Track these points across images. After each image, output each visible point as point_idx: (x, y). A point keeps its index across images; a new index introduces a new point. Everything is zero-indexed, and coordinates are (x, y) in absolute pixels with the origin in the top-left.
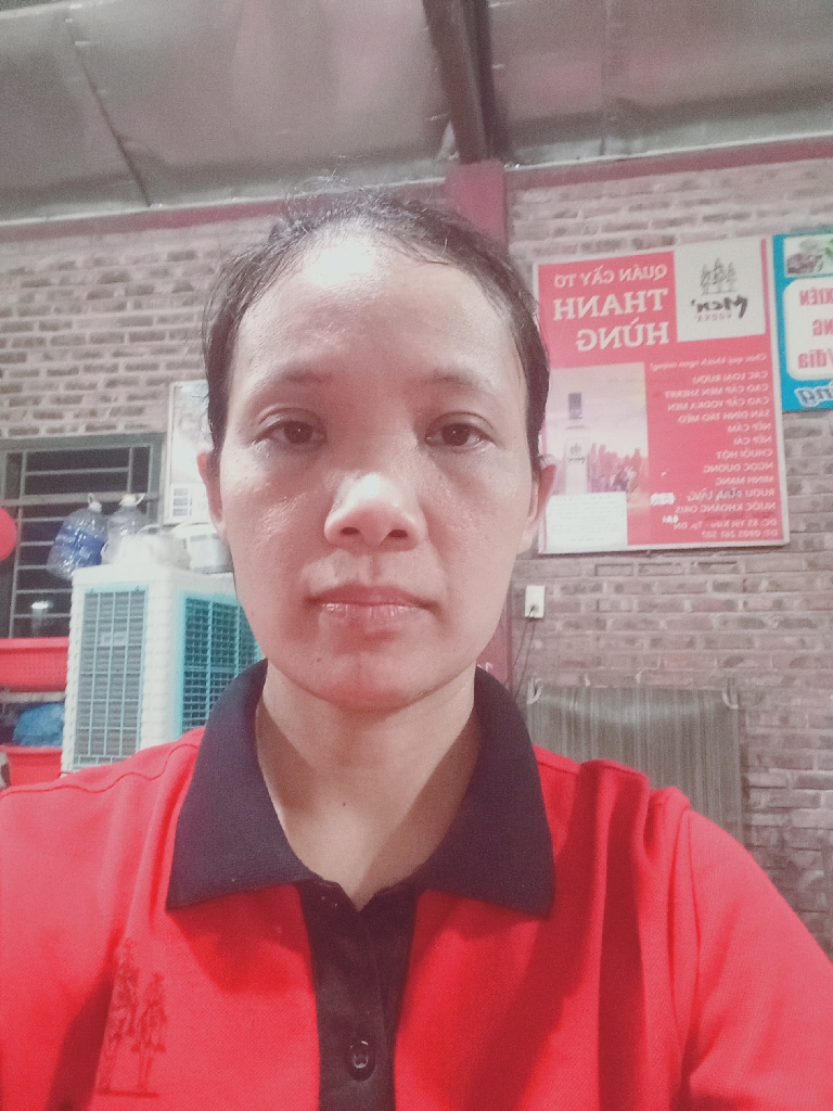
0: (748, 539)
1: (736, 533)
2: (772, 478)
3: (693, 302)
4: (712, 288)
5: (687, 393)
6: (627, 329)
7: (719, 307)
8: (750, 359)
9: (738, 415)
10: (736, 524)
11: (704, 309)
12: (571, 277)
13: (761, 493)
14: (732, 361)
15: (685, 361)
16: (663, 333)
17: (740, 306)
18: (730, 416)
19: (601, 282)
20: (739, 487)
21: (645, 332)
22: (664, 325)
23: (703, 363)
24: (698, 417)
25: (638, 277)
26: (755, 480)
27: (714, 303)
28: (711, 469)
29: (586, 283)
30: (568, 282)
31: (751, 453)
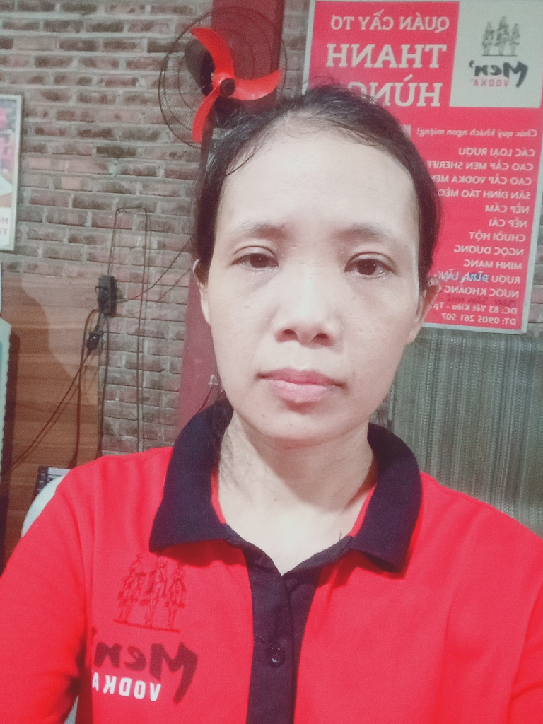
0: (488, 325)
1: (476, 318)
2: (520, 265)
3: (471, 63)
4: (494, 50)
5: (450, 165)
6: (399, 86)
7: (497, 72)
8: (520, 134)
9: (498, 194)
10: (477, 308)
11: (481, 74)
12: (349, 19)
13: (507, 279)
14: (501, 134)
15: (453, 129)
16: (436, 95)
17: (519, 74)
18: (489, 194)
19: (379, 28)
20: (486, 271)
21: (418, 90)
22: (438, 86)
23: (471, 134)
24: (457, 191)
25: (418, 27)
26: (503, 265)
27: (493, 67)
28: (461, 249)
29: (363, 28)
30: (345, 23)
31: (504, 237)
